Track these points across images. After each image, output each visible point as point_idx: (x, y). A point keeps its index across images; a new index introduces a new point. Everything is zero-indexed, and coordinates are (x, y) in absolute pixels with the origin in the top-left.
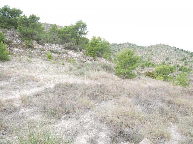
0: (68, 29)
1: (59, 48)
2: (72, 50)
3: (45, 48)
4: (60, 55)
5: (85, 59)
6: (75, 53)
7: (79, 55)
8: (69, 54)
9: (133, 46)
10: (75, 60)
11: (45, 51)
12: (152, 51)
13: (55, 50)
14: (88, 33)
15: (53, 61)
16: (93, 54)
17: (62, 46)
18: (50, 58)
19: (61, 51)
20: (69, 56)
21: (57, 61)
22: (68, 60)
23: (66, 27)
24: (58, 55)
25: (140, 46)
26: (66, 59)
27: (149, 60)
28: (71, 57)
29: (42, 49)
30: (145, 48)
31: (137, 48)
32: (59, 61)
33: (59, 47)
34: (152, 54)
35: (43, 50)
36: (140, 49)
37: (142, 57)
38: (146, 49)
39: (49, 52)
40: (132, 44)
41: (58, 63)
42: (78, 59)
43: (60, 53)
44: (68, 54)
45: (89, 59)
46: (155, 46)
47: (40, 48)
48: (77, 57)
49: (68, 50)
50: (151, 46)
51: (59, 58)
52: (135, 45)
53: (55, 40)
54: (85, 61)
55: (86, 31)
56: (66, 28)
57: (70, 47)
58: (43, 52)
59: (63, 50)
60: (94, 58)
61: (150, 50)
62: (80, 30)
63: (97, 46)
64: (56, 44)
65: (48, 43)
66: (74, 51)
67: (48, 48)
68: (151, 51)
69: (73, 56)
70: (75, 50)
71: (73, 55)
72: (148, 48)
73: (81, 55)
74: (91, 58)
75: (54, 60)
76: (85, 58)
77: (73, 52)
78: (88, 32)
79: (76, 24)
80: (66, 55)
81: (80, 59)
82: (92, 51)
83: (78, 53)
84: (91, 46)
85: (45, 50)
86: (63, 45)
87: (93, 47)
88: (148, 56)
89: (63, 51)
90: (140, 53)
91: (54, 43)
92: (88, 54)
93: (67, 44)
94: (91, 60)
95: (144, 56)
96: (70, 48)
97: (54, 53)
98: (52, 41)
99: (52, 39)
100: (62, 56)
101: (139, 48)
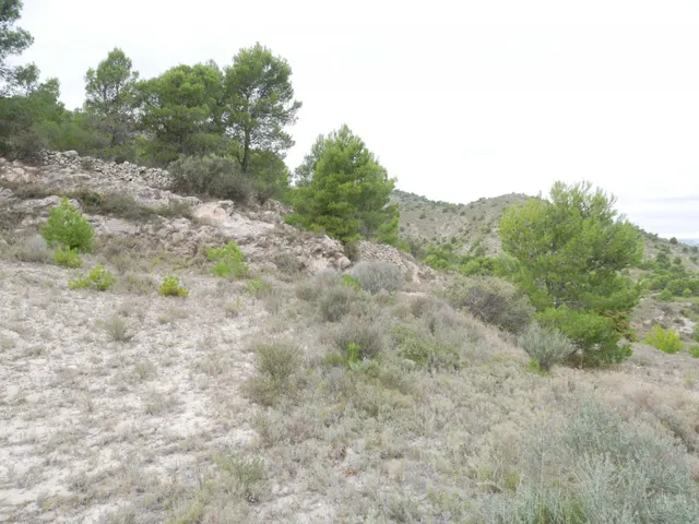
0: (193, 82)
1: (138, 183)
2: (219, 197)
3: (46, 180)
4: (149, 227)
5: (299, 249)
6: (237, 216)
7: (265, 224)
8: (205, 222)
9: (416, 204)
10: (244, 259)
11: (43, 202)
12: (488, 219)
13: (113, 195)
14: (299, 113)
15: (92, 265)
16: (339, 220)
17: (163, 176)
18: (78, 242)
19: (153, 203)
20: (202, 233)
21: (121, 268)
22: (200, 257)
23: (185, 69)
24: (132, 228)
25: (439, 203)
26: (185, 249)
27: (481, 252)
28: (219, 236)
29: (21, 189)
30: (461, 211)
31: (433, 208)
32: (143, 262)
33: (140, 179)
34: (489, 231)
35: (32, 196)
36: (445, 211)
37: (454, 241)
38: (463, 214)
39: (74, 203)
40: (413, 194)
41: (132, 287)
42: (261, 253)
43: (146, 215)
44: (196, 223)
45: (319, 251)
46: (495, 202)
47: (11, 178)
48: (250, 239)
49: (195, 199)
50: (482, 201)
51: (144, 242)
52: (423, 198)
53: (114, 142)
54: (301, 259)
55: (287, 106)
56: (182, 73)
57: (208, 179)
58: (28, 204)
59: (166, 199)
60: (344, 243)
61: (478, 216)
62: (255, 96)
63: (362, 176)
64: (120, 161)
65: (67, 153)
66: (230, 202)
67: (69, 182)
68: (482, 218)
69: (228, 233)
70: (237, 197)
71: (226, 224)
72: (472, 207)
73: (271, 226)
74: (330, 243)
75: (100, 257)
76: (302, 244)
77: (224, 206)
78: (297, 105)
79: (235, 59)
80: (182, 224)
81: (272, 251)
82: (333, 205)
83: (252, 214)
84: (330, 178)
85: (43, 196)
86: (165, 168)
87: (343, 182)
88: (474, 237)
89: (166, 202)
90: (443, 228)
91: (107, 159)
92: (313, 221)
93: (188, 163)
94: (331, 255)
95: (458, 236)
96: (206, 188)
97: (105, 212)
98: (99, 146)
99: (96, 136)
100: (162, 232)
101: (439, 209)
